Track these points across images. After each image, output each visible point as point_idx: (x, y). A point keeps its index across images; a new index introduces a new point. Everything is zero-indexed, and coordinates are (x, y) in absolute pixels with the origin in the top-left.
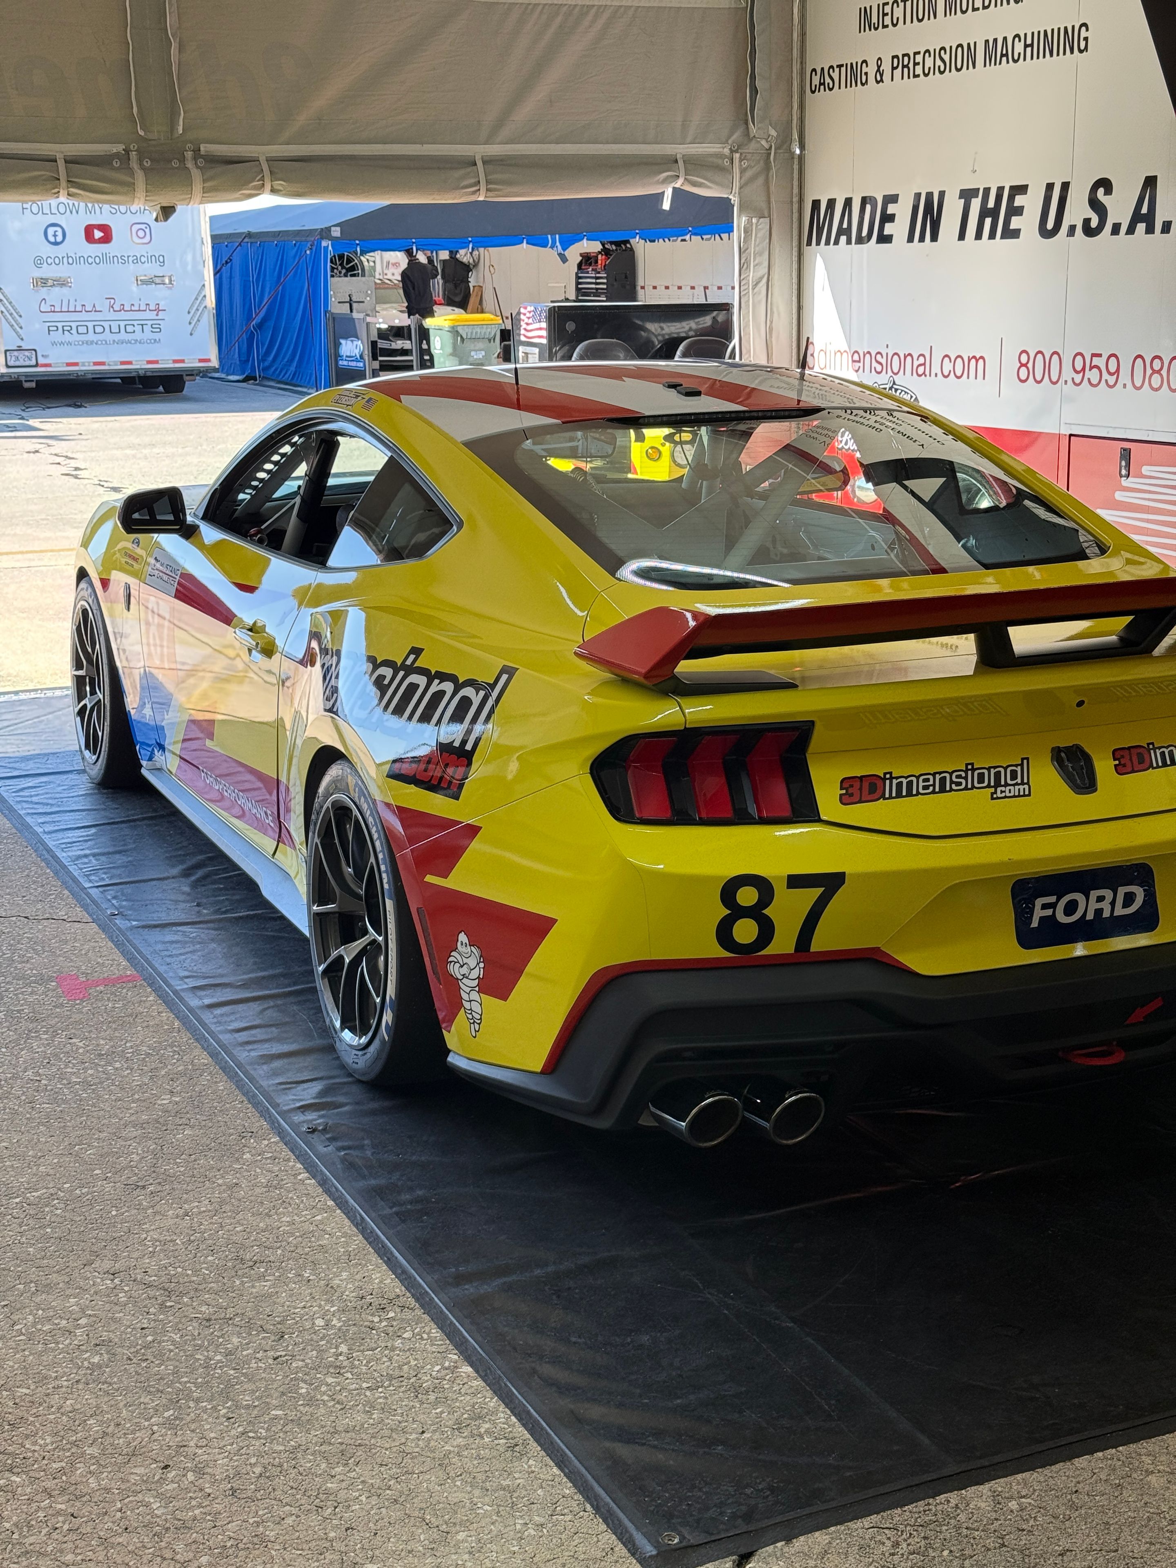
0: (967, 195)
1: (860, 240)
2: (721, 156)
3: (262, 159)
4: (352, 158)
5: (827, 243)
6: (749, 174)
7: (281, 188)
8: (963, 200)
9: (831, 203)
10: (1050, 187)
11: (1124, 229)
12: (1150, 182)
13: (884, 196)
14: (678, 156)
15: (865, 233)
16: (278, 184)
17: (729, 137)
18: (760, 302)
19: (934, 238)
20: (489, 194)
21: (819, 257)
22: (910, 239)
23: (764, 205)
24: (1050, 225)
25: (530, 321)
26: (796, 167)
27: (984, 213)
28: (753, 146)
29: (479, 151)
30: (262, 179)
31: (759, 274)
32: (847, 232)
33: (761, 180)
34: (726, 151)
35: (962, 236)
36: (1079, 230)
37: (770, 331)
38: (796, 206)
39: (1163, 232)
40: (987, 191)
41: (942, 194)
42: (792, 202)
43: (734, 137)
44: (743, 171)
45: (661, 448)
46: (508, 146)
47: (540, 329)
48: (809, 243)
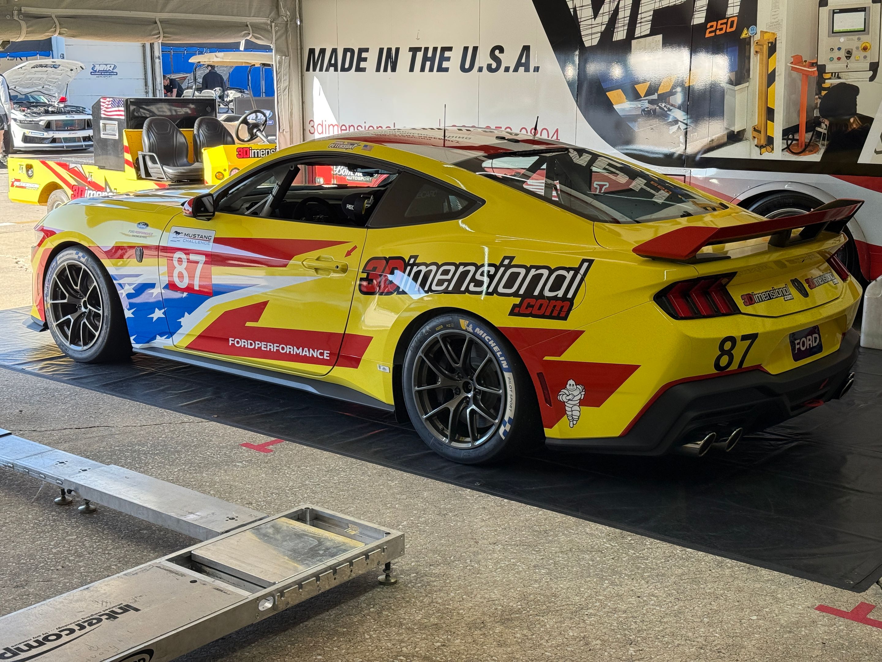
0: (414, 50)
1: (343, 69)
2: (266, 24)
3: (53, 16)
4: (96, 17)
5: (321, 70)
6: (279, 34)
7: (64, 32)
8: (411, 53)
9: (323, 51)
10: (466, 49)
11: (511, 69)
12: (526, 49)
13: (359, 49)
14: (248, 23)
15: (347, 66)
16: (64, 30)
17: (269, 15)
18: (286, 99)
19: (394, 69)
20: (165, 39)
21: (315, 78)
22: (378, 70)
23: (286, 50)
24: (467, 66)
25: (110, 106)
26: (298, 31)
27: (425, 59)
28: (280, 19)
29: (158, 16)
30: (55, 27)
31: (285, 85)
32: (335, 66)
33: (284, 37)
34: (269, 22)
35: (412, 69)
36: (485, 69)
37: (291, 114)
38: (299, 51)
39: (534, 71)
40: (427, 49)
41: (397, 50)
42: (297, 49)
43: (272, 15)
44: (276, 32)
45: (223, 172)
46: (171, 14)
47: (122, 111)
48: (308, 70)
